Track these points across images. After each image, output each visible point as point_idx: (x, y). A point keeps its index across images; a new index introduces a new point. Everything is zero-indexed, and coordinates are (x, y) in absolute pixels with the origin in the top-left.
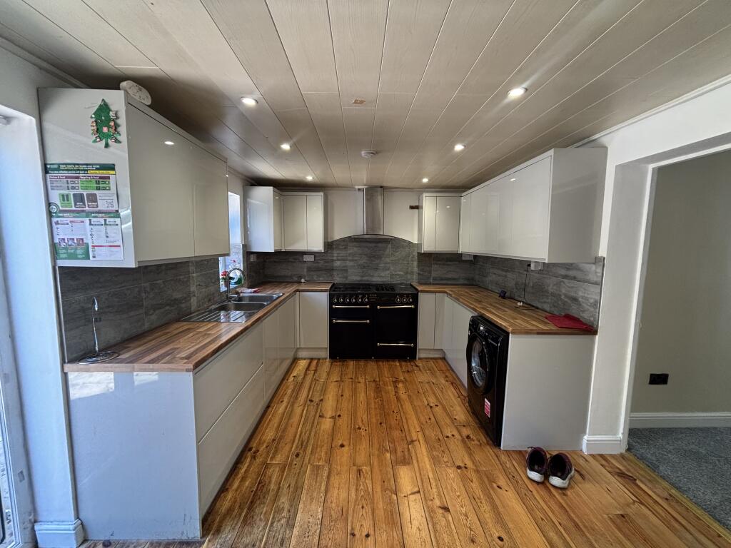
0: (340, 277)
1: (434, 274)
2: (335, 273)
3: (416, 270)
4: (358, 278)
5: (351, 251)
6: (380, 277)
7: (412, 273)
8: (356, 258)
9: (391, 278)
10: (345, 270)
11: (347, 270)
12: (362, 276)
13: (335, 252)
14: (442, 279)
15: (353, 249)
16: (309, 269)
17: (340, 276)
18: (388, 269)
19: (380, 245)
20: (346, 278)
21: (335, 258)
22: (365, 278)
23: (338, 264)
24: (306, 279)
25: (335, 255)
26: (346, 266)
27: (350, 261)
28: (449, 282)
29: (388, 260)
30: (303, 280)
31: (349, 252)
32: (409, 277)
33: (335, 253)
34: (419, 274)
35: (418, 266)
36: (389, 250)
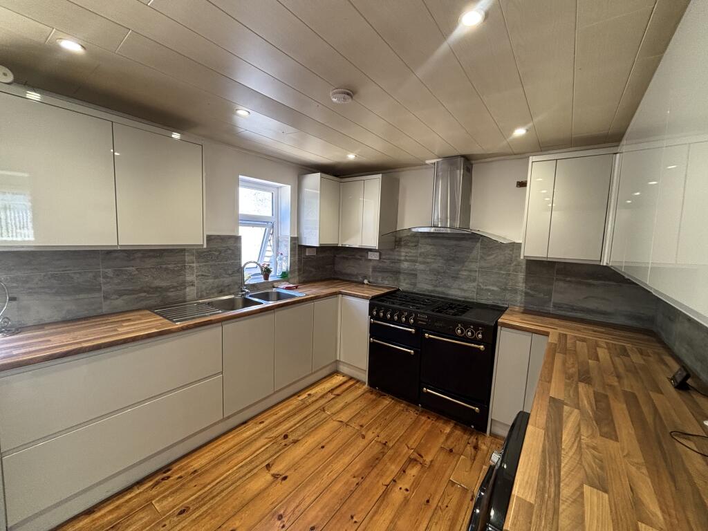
0: (407, 284)
1: (556, 298)
2: (401, 277)
3: (521, 286)
4: (430, 288)
5: (423, 250)
6: (460, 290)
7: (515, 291)
8: (429, 260)
9: (477, 294)
10: (413, 275)
11: (416, 275)
12: (436, 286)
13: (402, 250)
14: (573, 309)
15: (425, 248)
16: (375, 269)
17: (407, 281)
18: (474, 280)
19: (463, 243)
20: (415, 285)
21: (403, 258)
22: (439, 289)
23: (405, 265)
24: (371, 280)
25: (403, 254)
26: (416, 270)
27: (420, 263)
28: (588, 317)
29: (474, 266)
30: (366, 282)
31: (419, 251)
32: (508, 296)
33: (403, 252)
34: (527, 294)
35: (526, 281)
36: (477, 251)
